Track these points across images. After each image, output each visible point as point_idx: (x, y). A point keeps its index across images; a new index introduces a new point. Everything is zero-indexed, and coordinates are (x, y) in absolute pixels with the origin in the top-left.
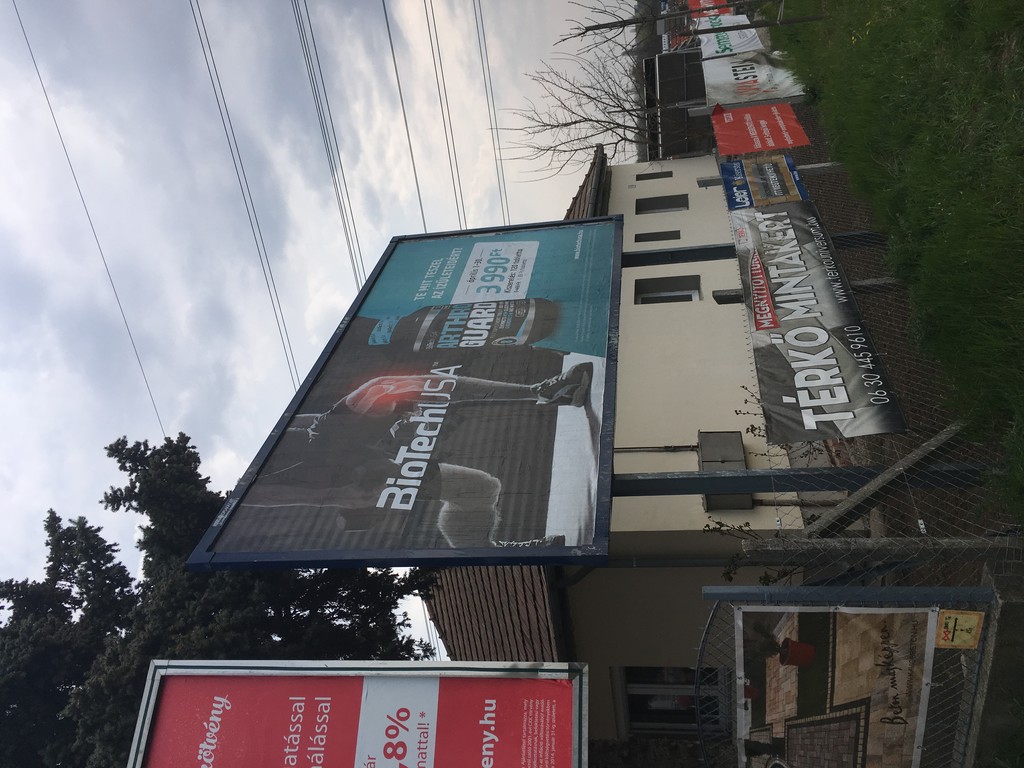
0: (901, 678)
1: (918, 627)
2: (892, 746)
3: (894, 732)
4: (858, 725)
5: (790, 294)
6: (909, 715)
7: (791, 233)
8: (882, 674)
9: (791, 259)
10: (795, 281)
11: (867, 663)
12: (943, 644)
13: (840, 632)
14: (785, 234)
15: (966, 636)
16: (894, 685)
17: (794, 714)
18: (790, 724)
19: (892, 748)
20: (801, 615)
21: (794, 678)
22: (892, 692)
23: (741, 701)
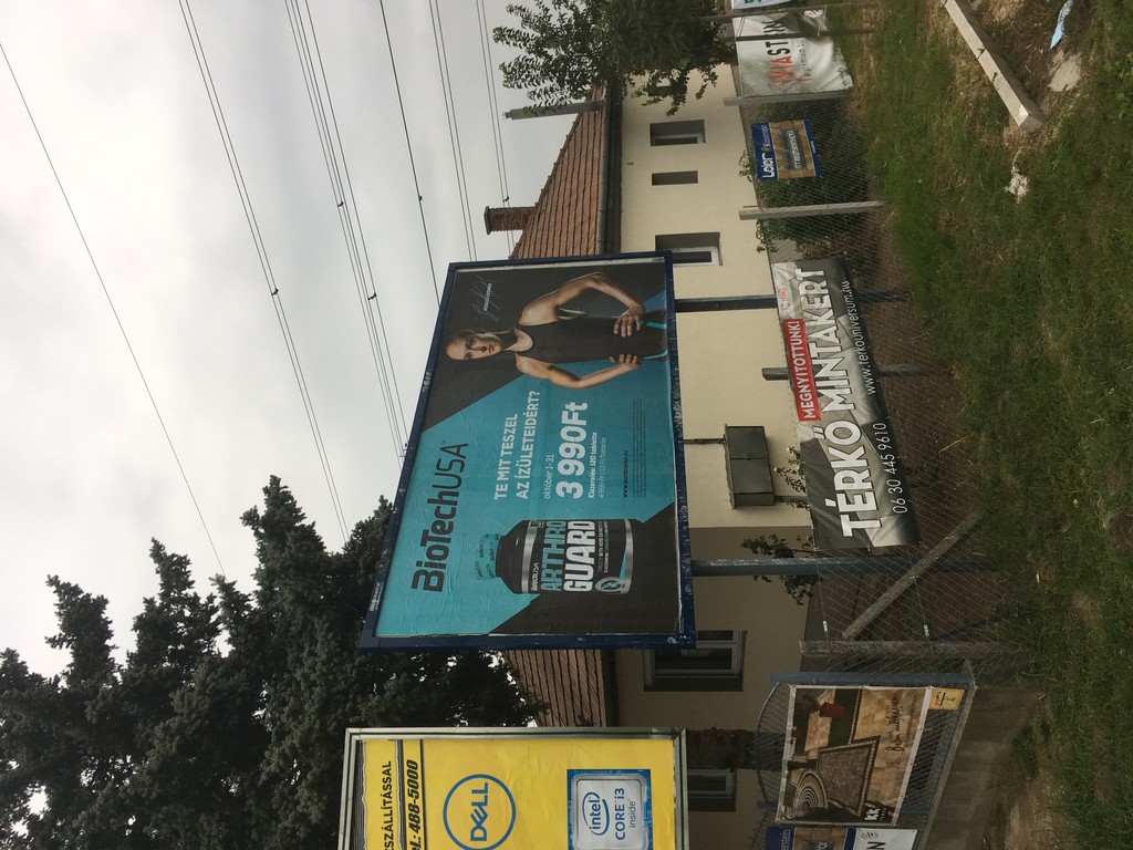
0: (903, 726)
1: (918, 697)
2: (893, 763)
3: (895, 755)
4: (870, 751)
5: (827, 379)
6: (906, 746)
7: (827, 298)
8: (890, 723)
9: (827, 335)
10: (831, 363)
11: (880, 716)
12: (934, 707)
13: (863, 700)
14: (822, 302)
15: (950, 702)
16: (898, 729)
17: (826, 744)
18: (821, 751)
19: (891, 764)
20: (837, 690)
21: (828, 725)
22: (896, 733)
23: (788, 738)
